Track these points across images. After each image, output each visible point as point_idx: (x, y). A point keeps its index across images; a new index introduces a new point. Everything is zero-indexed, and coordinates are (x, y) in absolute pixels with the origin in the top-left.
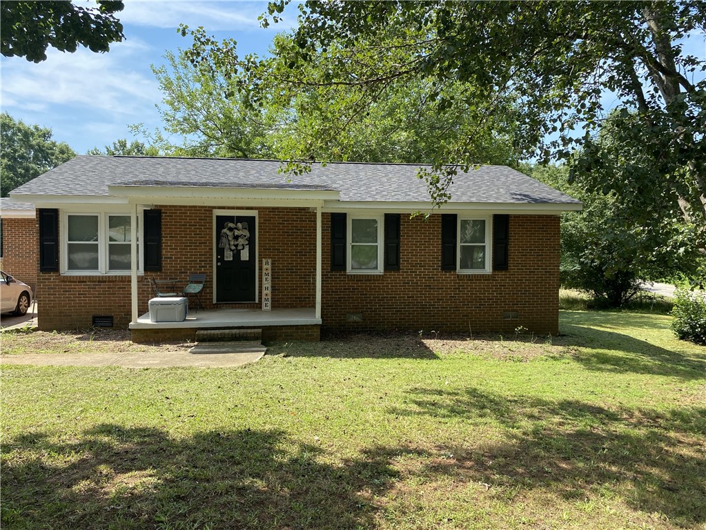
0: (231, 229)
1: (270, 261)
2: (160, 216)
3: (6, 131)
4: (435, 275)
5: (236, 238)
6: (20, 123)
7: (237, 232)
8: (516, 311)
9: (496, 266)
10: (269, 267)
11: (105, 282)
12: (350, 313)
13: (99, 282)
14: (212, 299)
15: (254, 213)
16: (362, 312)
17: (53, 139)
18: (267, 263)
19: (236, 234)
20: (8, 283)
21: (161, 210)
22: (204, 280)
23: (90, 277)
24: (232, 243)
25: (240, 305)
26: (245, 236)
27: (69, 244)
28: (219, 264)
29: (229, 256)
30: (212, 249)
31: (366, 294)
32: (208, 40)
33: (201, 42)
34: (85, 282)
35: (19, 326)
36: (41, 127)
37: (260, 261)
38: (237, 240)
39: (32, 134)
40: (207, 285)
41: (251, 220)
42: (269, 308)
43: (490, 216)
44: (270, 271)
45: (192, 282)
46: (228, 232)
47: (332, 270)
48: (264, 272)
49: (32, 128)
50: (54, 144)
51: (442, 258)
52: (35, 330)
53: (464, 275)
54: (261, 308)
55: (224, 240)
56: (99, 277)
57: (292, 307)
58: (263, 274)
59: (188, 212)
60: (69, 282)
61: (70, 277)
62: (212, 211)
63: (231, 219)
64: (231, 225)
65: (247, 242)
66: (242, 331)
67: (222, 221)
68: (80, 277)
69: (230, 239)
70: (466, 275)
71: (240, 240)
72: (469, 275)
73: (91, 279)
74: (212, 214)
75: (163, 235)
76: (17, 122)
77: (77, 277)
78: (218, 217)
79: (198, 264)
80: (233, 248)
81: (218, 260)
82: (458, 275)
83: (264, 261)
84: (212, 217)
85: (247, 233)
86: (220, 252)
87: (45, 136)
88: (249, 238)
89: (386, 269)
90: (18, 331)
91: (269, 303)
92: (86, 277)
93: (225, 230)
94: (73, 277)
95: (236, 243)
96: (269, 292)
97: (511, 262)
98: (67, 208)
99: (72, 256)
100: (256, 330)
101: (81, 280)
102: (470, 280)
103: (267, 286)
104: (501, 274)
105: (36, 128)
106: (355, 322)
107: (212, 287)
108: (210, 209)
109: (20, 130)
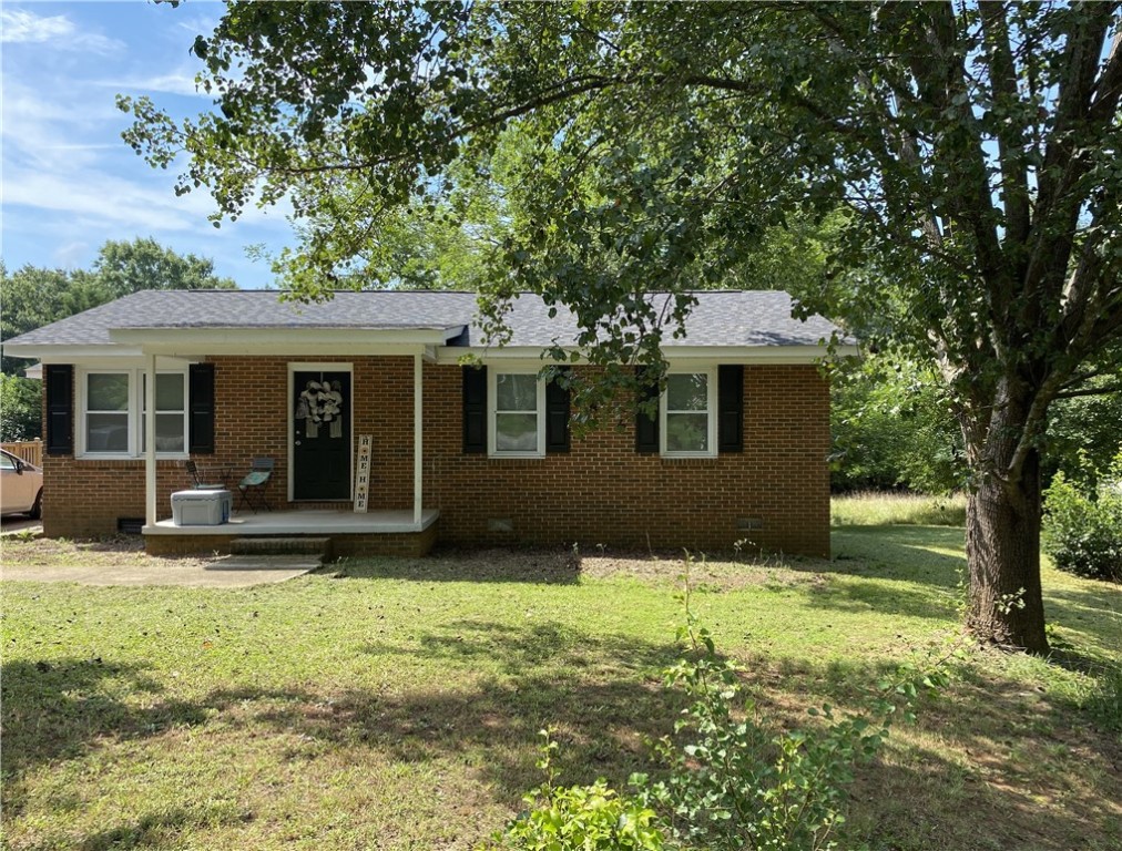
0: (314, 392)
1: (370, 438)
2: (213, 373)
3: (149, 265)
4: (626, 459)
5: (321, 404)
6: (169, 252)
7: (321, 396)
8: (760, 516)
9: (724, 447)
10: (369, 447)
11: (135, 468)
12: (493, 517)
13: (127, 468)
14: (286, 495)
15: (347, 367)
16: (512, 516)
17: (214, 274)
18: (366, 442)
19: (320, 398)
20: (19, 471)
21: (213, 365)
22: (272, 466)
23: (114, 461)
24: (315, 412)
25: (326, 505)
26: (334, 401)
27: (89, 415)
28: (298, 443)
29: (312, 433)
30: (286, 421)
31: (518, 489)
32: (159, 116)
33: (147, 118)
34: (108, 469)
35: (15, 532)
36: (198, 257)
37: (357, 438)
38: (323, 407)
39: (185, 268)
40: (277, 474)
41: (344, 377)
42: (364, 508)
43: (714, 368)
44: (369, 454)
45: (256, 470)
46: (310, 397)
47: (465, 451)
48: (360, 454)
49: (185, 259)
50: (215, 281)
51: (636, 433)
52: (38, 537)
53: (671, 460)
54: (352, 508)
55: (303, 407)
56: (127, 461)
57: (403, 508)
58: (359, 458)
59: (252, 367)
60: (86, 468)
61: (87, 461)
62: (286, 364)
63: (315, 376)
64: (314, 385)
65: (338, 411)
66: (300, 540)
67: (302, 379)
68: (100, 461)
69: (312, 405)
70: (676, 460)
71: (326, 407)
72: (680, 460)
73: (116, 464)
74: (286, 369)
75: (217, 401)
76: (165, 251)
77: (96, 461)
78: (297, 374)
79: (266, 443)
80: (317, 419)
81: (296, 438)
82: (662, 460)
83: (361, 438)
84: (286, 373)
85: (338, 398)
86: (300, 424)
87: (203, 271)
88: (342, 403)
89: (548, 450)
90: (13, 537)
91: (365, 502)
92: (109, 461)
93: (304, 393)
94: (92, 461)
95: (321, 412)
96: (366, 485)
97: (748, 438)
98: (86, 364)
99: (92, 431)
100: (320, 540)
101: (103, 466)
102: (683, 468)
103: (363, 475)
104: (732, 458)
105: (192, 260)
106: (501, 532)
107: (286, 478)
108: (282, 362)
109: (167, 263)
